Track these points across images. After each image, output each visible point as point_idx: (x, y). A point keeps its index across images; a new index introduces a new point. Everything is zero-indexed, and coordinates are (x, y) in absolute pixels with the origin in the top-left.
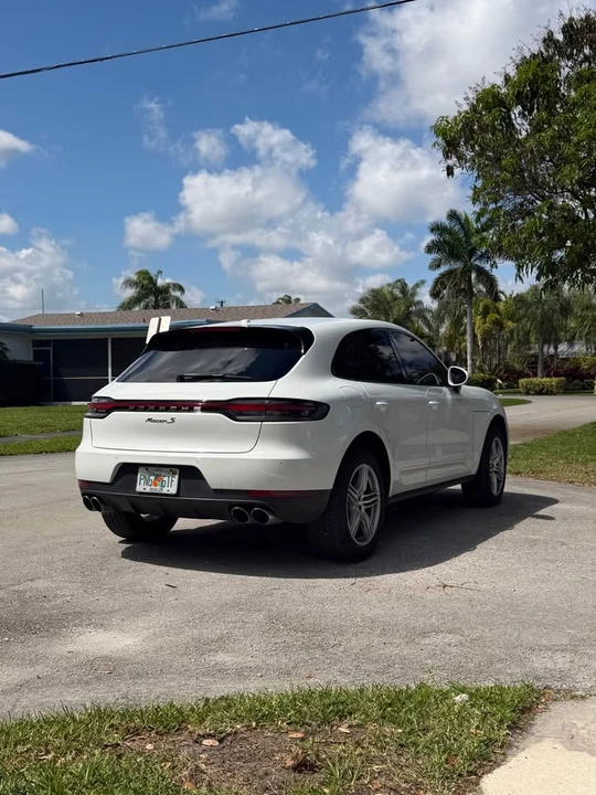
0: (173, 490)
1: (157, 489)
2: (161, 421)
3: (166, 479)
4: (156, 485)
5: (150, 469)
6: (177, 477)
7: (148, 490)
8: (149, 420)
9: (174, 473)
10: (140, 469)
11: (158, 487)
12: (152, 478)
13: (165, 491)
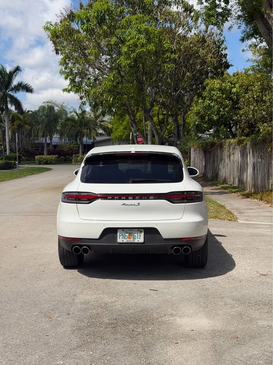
0: (141, 240)
1: (131, 240)
2: (131, 205)
3: (136, 235)
4: (130, 239)
5: (125, 230)
6: (143, 233)
7: (125, 241)
8: (124, 204)
9: (141, 232)
10: (119, 230)
11: (132, 239)
12: (127, 235)
13: (136, 241)
